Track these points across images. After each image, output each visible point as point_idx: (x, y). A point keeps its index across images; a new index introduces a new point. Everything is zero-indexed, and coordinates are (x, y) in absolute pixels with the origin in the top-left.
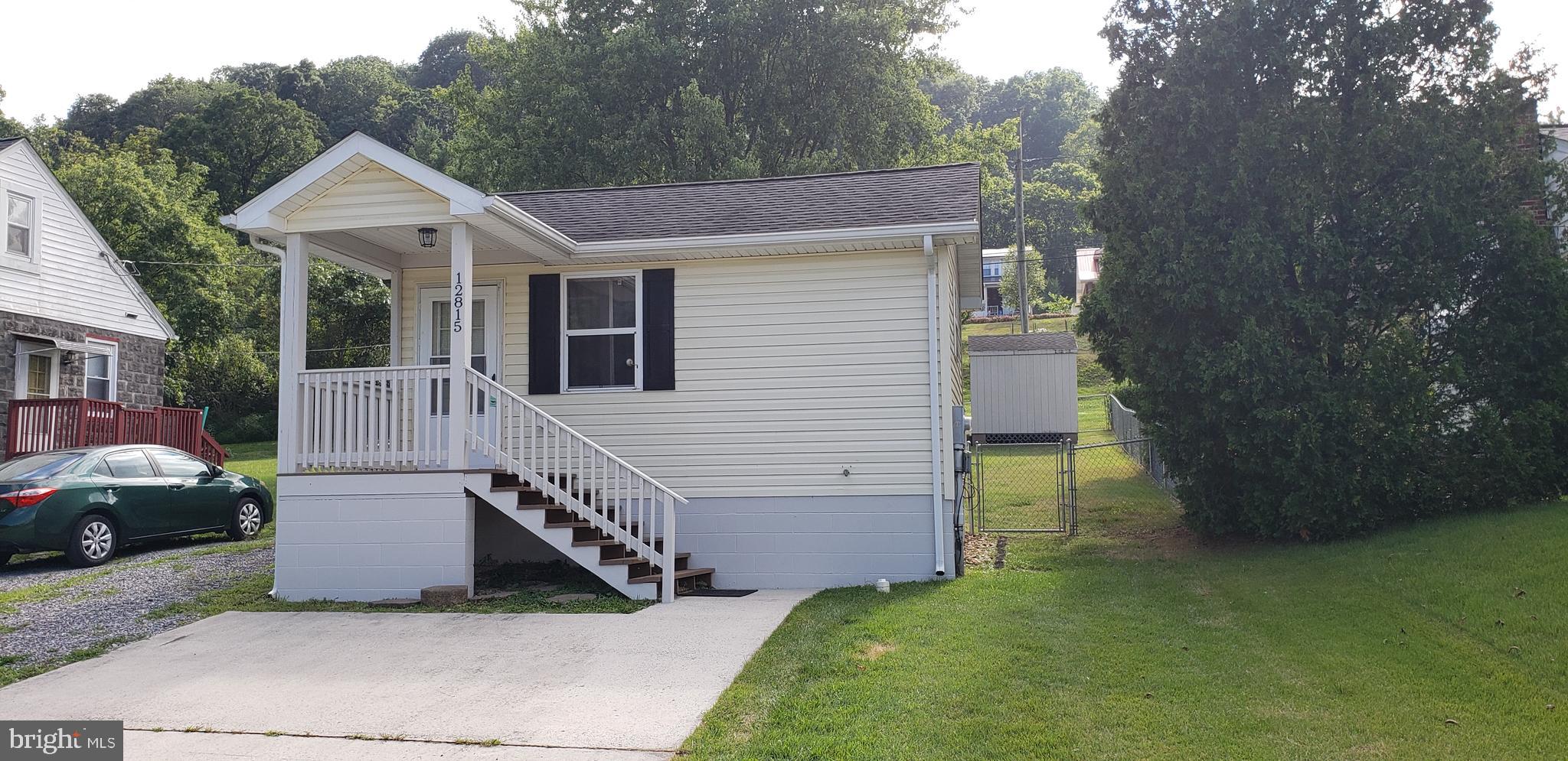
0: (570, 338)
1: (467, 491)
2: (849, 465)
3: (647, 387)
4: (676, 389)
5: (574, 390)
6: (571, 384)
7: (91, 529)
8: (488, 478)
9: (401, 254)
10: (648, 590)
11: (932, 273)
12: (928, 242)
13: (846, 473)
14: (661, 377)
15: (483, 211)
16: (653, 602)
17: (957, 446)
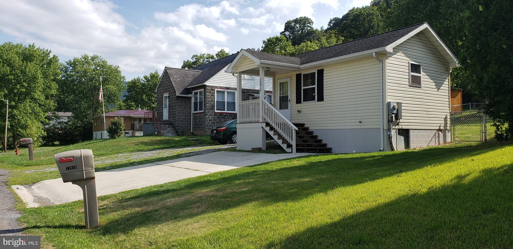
0: (303, 89)
1: (262, 127)
2: (362, 120)
3: (318, 101)
4: (324, 101)
5: (304, 102)
6: (304, 101)
7: (234, 136)
8: (265, 124)
9: (274, 72)
10: (289, 150)
11: (381, 63)
12: (374, 54)
13: (360, 122)
14: (321, 98)
15: (260, 64)
16: (290, 153)
17: (389, 114)
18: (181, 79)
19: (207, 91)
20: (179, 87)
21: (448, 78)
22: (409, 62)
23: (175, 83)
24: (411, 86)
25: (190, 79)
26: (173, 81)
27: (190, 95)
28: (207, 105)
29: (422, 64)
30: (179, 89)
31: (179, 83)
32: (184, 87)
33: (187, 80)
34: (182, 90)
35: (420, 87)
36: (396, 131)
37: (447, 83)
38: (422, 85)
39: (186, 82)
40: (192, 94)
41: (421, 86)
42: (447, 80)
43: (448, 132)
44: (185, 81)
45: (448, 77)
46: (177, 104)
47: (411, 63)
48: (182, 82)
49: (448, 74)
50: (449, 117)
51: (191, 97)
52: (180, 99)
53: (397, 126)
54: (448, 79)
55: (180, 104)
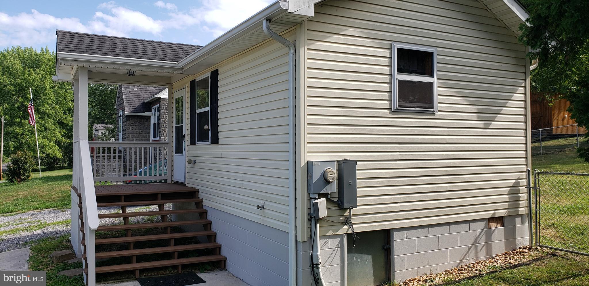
0: (197, 114)
2: (264, 201)
3: (212, 142)
4: (219, 143)
5: (198, 143)
6: (198, 140)
9: (170, 77)
11: (290, 51)
13: (263, 208)
17: (311, 196)
18: (140, 89)
19: (163, 107)
20: (133, 102)
21: (523, 85)
22: (391, 44)
23: (128, 96)
24: (396, 111)
25: (156, 88)
26: (125, 92)
27: (147, 114)
28: (163, 129)
29: (438, 49)
30: (131, 104)
31: (135, 95)
32: (141, 100)
33: (150, 90)
34: (137, 106)
35: (433, 113)
36: (342, 242)
37: (522, 97)
38: (437, 106)
39: (146, 93)
40: (151, 111)
41: (432, 110)
42: (520, 88)
43: (523, 222)
44: (146, 91)
45: (525, 80)
46: (127, 127)
47: (398, 49)
48: (141, 93)
49: (525, 73)
50: (524, 182)
51: (150, 116)
52: (132, 120)
53: (346, 227)
54: (525, 87)
55: (133, 126)
